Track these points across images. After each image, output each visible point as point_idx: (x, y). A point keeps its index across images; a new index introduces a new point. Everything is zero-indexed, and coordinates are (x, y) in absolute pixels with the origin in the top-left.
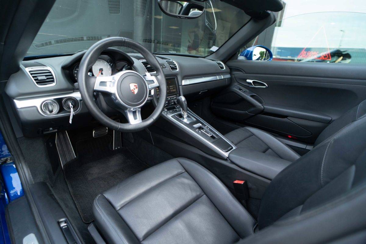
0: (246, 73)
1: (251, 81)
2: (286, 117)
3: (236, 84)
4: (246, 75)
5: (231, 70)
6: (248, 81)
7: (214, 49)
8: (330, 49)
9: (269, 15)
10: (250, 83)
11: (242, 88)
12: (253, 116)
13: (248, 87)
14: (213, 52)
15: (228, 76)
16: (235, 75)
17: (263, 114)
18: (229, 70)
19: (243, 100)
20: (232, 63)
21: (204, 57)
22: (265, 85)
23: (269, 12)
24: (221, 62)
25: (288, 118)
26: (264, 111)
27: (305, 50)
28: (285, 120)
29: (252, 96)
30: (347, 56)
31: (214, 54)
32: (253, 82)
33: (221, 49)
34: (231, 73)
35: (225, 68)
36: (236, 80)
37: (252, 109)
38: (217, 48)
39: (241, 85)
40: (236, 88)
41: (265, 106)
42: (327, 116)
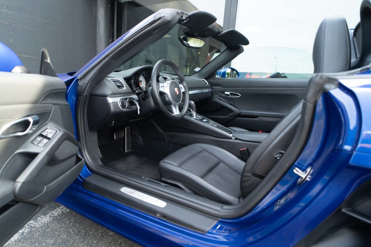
0: (224, 87)
1: (229, 93)
2: (256, 117)
3: (216, 96)
4: (224, 88)
5: (212, 85)
6: (226, 93)
7: (197, 69)
8: (269, 73)
9: (240, 47)
10: (228, 95)
11: (221, 99)
12: (232, 119)
13: (227, 98)
14: (197, 72)
15: (210, 90)
16: (215, 89)
17: (239, 117)
18: (210, 86)
19: (224, 107)
20: (212, 80)
21: (189, 76)
22: (239, 95)
23: (240, 45)
24: (204, 80)
25: (258, 117)
26: (241, 114)
27: (249, 74)
28: (256, 119)
29: (230, 104)
30: (285, 77)
31: (197, 74)
32: (230, 93)
33: (202, 70)
34: (211, 88)
35: (208, 84)
36: (216, 93)
37: (232, 114)
38: (200, 69)
39: (220, 97)
40: (217, 99)
41: (241, 111)
42: (284, 113)
